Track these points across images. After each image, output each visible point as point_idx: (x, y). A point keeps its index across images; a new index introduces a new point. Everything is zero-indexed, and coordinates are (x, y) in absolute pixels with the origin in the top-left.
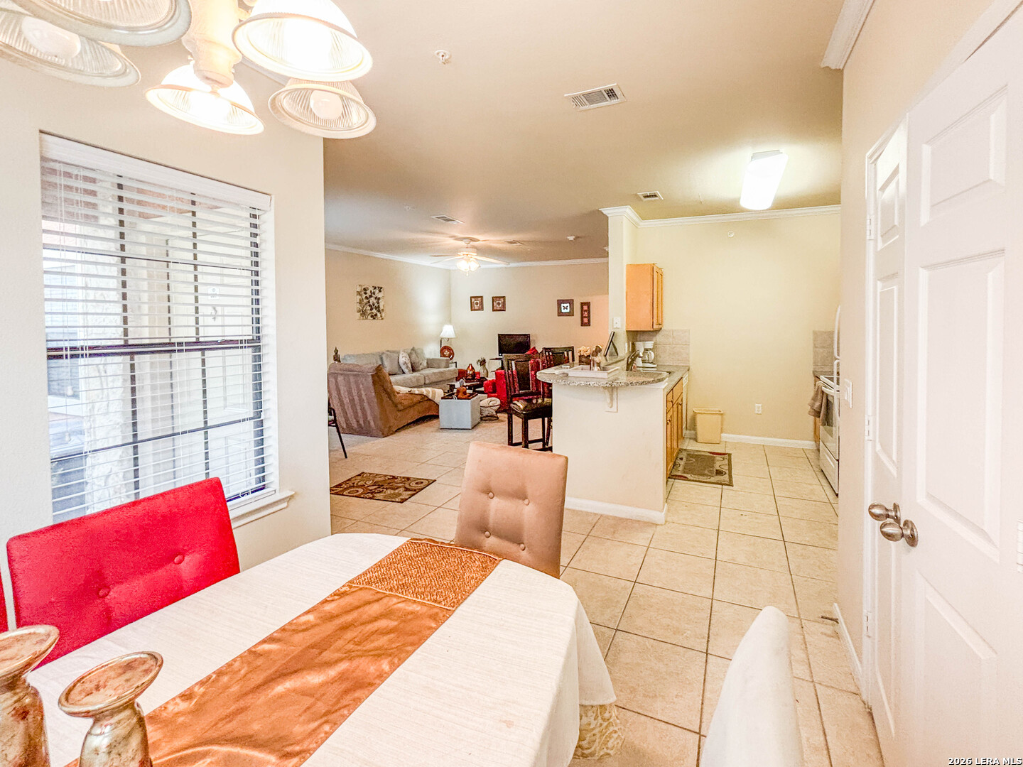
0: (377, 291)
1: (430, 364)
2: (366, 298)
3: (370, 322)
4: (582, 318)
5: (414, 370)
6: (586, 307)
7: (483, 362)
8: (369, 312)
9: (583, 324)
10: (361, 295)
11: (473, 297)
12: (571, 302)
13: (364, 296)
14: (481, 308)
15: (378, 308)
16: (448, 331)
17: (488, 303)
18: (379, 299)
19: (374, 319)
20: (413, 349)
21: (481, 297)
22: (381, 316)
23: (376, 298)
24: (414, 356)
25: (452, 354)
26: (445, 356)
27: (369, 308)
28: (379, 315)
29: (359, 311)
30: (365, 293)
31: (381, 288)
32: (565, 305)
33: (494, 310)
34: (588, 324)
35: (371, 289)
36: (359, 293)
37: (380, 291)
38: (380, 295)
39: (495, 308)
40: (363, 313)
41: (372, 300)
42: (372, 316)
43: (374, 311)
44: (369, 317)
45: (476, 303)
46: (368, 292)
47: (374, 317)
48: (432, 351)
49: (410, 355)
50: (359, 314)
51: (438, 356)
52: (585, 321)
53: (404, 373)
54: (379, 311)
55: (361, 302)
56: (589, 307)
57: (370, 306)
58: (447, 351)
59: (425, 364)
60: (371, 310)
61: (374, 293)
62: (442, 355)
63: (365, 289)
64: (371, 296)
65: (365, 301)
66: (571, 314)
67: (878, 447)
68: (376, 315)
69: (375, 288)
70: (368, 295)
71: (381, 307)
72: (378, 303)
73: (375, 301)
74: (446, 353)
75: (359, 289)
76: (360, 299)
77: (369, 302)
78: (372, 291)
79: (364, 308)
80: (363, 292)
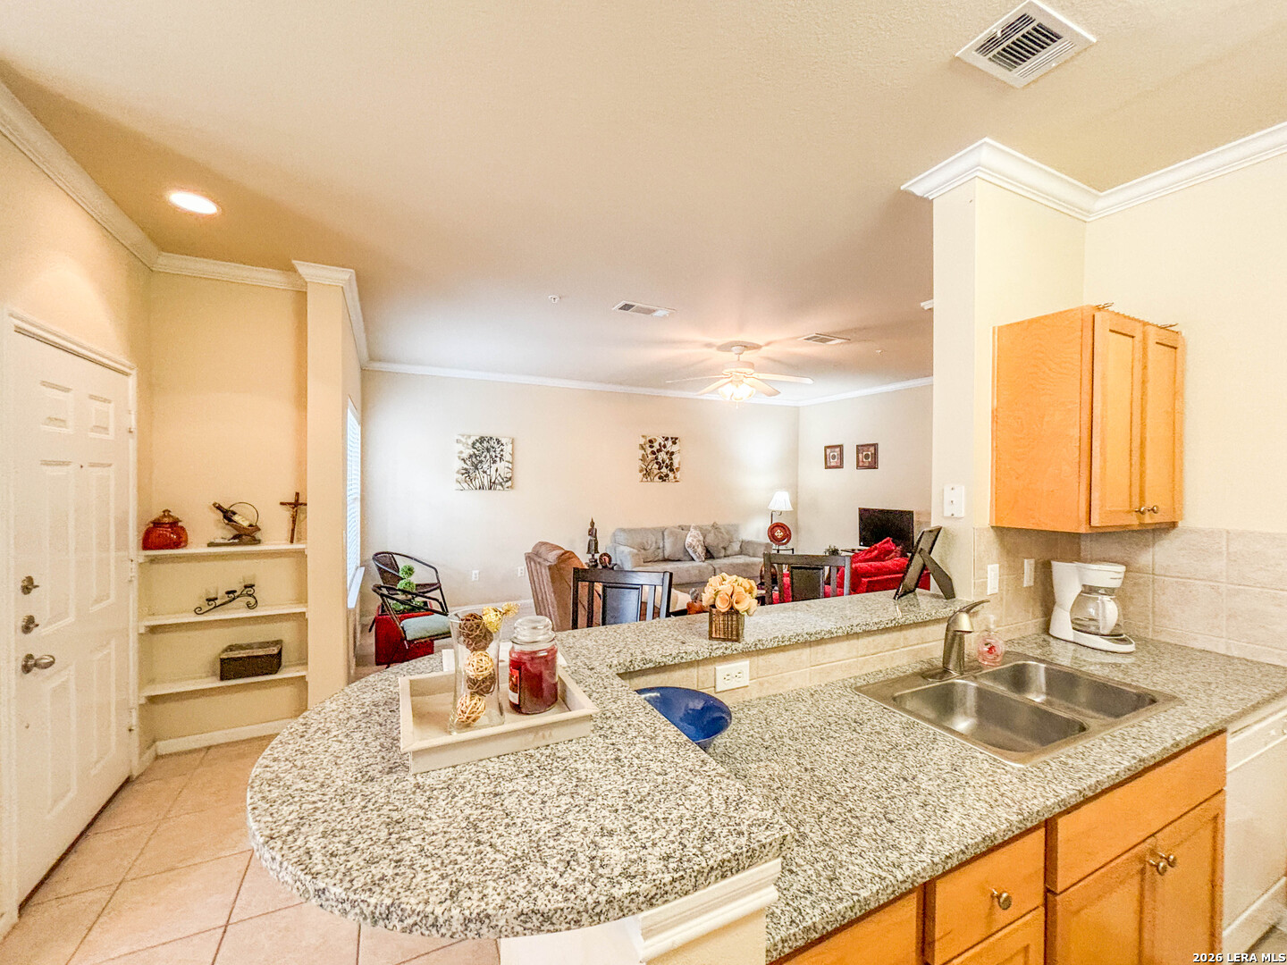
0: (670, 443)
2: (653, 453)
3: (657, 485)
8: (656, 471)
10: (644, 449)
11: (829, 447)
13: (649, 450)
14: (841, 464)
15: (670, 466)
16: (780, 501)
17: (850, 456)
18: (672, 453)
19: (663, 480)
21: (841, 446)
22: (675, 478)
23: (667, 453)
27: (657, 466)
28: (671, 475)
29: (641, 471)
30: (651, 447)
31: (676, 439)
33: (858, 466)
35: (660, 440)
36: (642, 447)
37: (674, 443)
38: (674, 448)
39: (861, 464)
40: (647, 473)
41: (662, 456)
42: (660, 478)
43: (664, 470)
44: (657, 478)
45: (834, 457)
46: (656, 446)
47: (663, 478)
48: (753, 530)
50: (641, 474)
54: (672, 470)
55: (643, 459)
57: (657, 463)
60: (659, 469)
61: (665, 446)
63: (651, 441)
64: (659, 451)
65: (651, 457)
68: (667, 476)
69: (667, 439)
70: (655, 449)
71: (676, 465)
72: (671, 459)
73: (665, 457)
75: (642, 441)
76: (643, 455)
77: (656, 458)
78: (663, 444)
79: (650, 467)
80: (648, 446)
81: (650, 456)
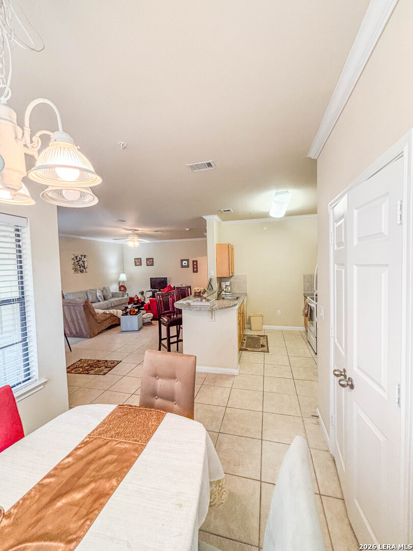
1: (114, 295)
2: (77, 261)
3: (79, 274)
4: (194, 268)
5: (105, 299)
6: (195, 263)
7: (142, 293)
8: (79, 269)
9: (194, 272)
11: (136, 259)
12: (188, 260)
14: (141, 264)
15: (84, 267)
16: (123, 277)
17: (144, 262)
18: (84, 262)
20: (104, 288)
21: (141, 258)
22: (86, 271)
23: (82, 261)
24: (104, 292)
25: (125, 289)
26: (121, 291)
28: (84, 270)
30: (77, 259)
32: (185, 262)
34: (197, 272)
35: (80, 256)
36: (73, 259)
37: (85, 257)
38: (85, 260)
39: (148, 264)
40: (76, 270)
43: (82, 268)
44: (79, 272)
45: (138, 262)
46: (78, 258)
47: (82, 272)
48: (114, 288)
49: (102, 291)
51: (118, 291)
52: (195, 270)
53: (99, 301)
54: (84, 268)
55: (74, 264)
56: (197, 263)
57: (79, 266)
58: (123, 288)
59: (111, 296)
60: (80, 268)
62: (120, 290)
63: (76, 257)
64: (80, 261)
65: (77, 263)
66: (188, 266)
67: (336, 340)
68: (83, 270)
69: (82, 256)
71: (86, 266)
72: (84, 264)
73: (82, 263)
74: (122, 289)
75: (73, 257)
76: (74, 262)
77: (79, 264)
78: (81, 258)
79: (76, 267)
80: (75, 259)
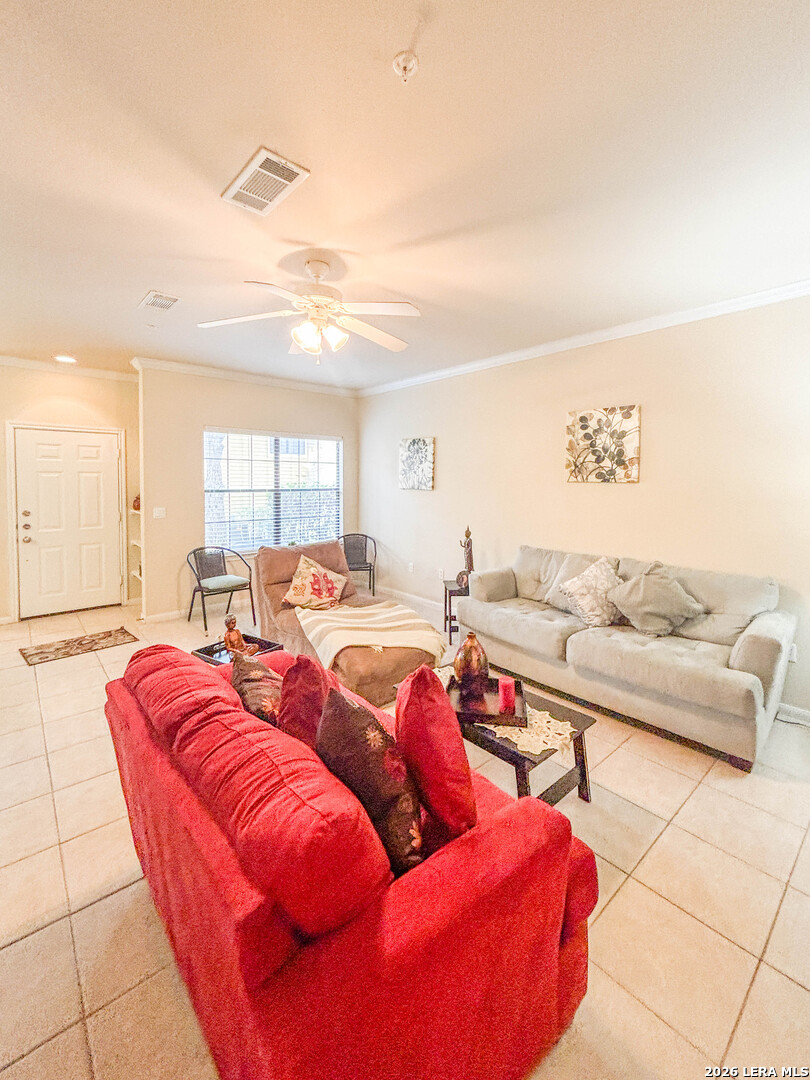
0: (618, 417)
2: (587, 436)
3: (594, 488)
8: (591, 466)
10: (573, 433)
13: (580, 433)
15: (617, 457)
18: (623, 435)
19: (605, 481)
22: (627, 476)
23: (613, 434)
27: (594, 458)
28: (620, 471)
29: (568, 466)
30: (584, 427)
31: (631, 408)
36: (568, 430)
37: (627, 415)
40: (577, 469)
41: (603, 440)
42: (599, 476)
43: (607, 463)
44: (592, 478)
46: (593, 424)
47: (604, 478)
50: (567, 471)
54: (621, 463)
55: (571, 448)
57: (594, 452)
60: (599, 460)
61: (608, 423)
63: (583, 419)
64: (598, 432)
65: (584, 443)
68: (612, 472)
69: (613, 410)
70: (589, 431)
71: (627, 454)
73: (609, 442)
75: (568, 420)
76: (571, 442)
77: (592, 445)
78: (604, 419)
79: (581, 459)
80: (578, 427)
81: (582, 443)
